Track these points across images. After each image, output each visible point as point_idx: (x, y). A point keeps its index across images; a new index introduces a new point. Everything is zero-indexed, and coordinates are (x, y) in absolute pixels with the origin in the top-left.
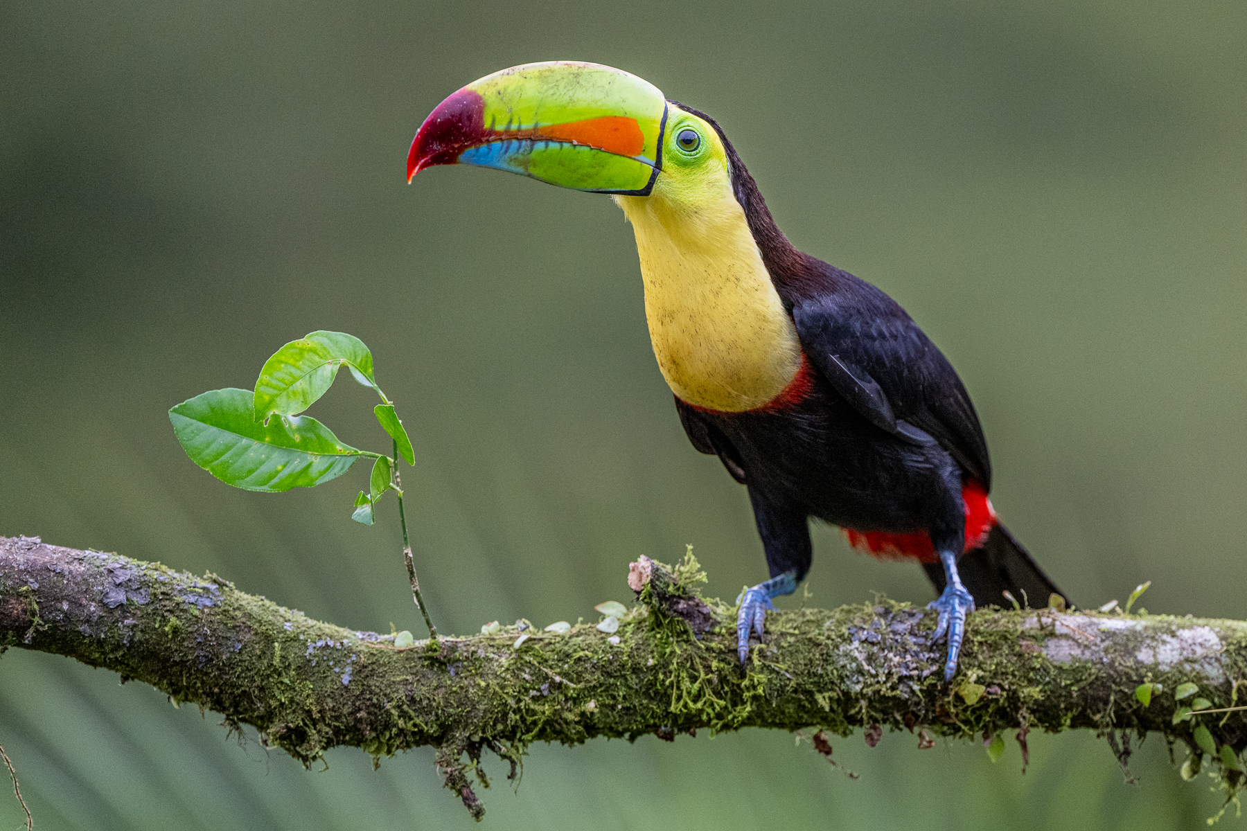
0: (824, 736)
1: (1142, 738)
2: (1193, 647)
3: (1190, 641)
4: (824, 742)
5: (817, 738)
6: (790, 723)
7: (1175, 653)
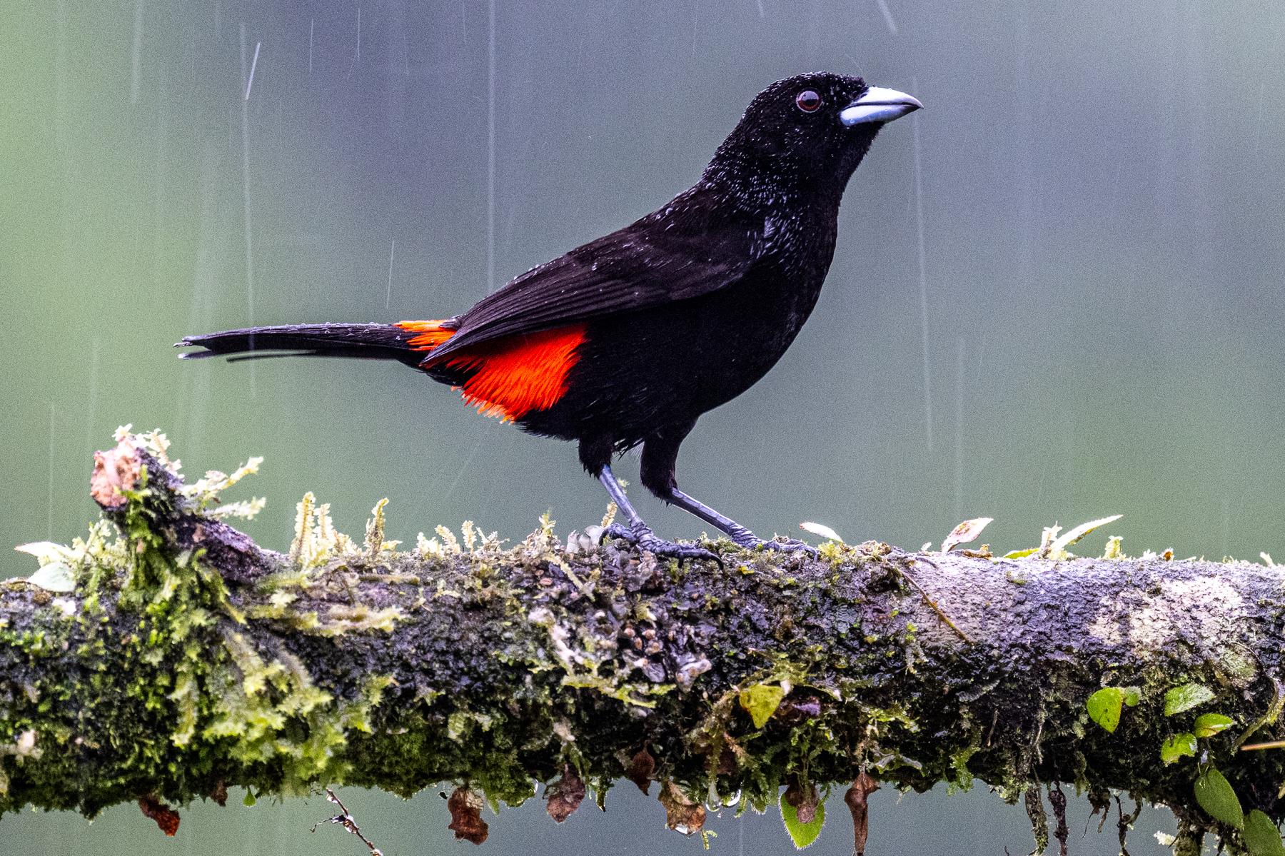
0: (471, 800)
1: (1102, 811)
2: (1195, 613)
3: (1188, 603)
4: (471, 814)
5: (456, 804)
6: (408, 772)
7: (1159, 624)
